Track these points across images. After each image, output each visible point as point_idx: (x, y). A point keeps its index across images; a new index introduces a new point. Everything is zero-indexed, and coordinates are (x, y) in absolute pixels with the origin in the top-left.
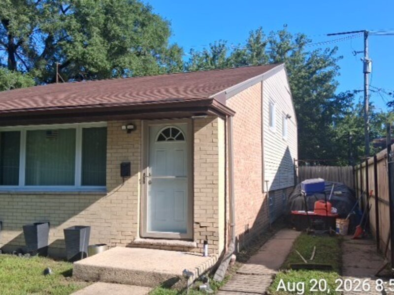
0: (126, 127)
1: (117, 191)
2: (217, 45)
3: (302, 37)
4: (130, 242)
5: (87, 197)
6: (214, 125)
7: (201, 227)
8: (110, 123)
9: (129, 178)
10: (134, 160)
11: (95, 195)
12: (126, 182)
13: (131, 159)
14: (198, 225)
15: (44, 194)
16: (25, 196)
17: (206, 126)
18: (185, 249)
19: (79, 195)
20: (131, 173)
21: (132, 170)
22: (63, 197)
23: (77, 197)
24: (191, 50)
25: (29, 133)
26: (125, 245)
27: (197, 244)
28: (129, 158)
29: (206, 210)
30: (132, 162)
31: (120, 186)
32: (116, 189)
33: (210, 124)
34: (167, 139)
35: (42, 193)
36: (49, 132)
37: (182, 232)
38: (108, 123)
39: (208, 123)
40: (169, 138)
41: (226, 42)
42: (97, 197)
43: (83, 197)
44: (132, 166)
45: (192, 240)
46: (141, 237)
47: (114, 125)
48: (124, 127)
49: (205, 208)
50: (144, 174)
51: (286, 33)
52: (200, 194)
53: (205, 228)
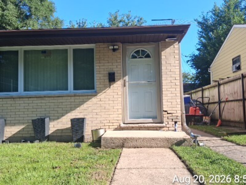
0: (114, 47)
1: (105, 92)
2: (81, 22)
3: (141, 19)
4: (116, 127)
5: (81, 98)
6: (175, 47)
7: (168, 113)
8: (97, 45)
9: (114, 83)
10: (117, 71)
11: (88, 96)
12: (112, 86)
13: (115, 70)
14: (166, 113)
15: (45, 97)
16: (27, 99)
17: (170, 47)
18: (158, 129)
19: (75, 96)
20: (116, 80)
21: (116, 77)
22: (61, 98)
23: (73, 98)
24: (70, 21)
25: (26, 52)
26: (113, 129)
27: (166, 125)
28: (114, 69)
29: (172, 102)
30: (116, 72)
31: (108, 89)
32: (104, 91)
33: (172, 46)
34: (138, 57)
35: (43, 96)
36: (44, 52)
37: (154, 118)
38: (96, 45)
39: (171, 45)
40: (139, 57)
41: (86, 20)
42: (89, 97)
43: (78, 98)
44: (116, 75)
45: (162, 123)
46: (124, 124)
47: (101, 46)
48: (111, 47)
49: (171, 101)
50: (125, 80)
51: (130, 16)
52: (167, 92)
53: (171, 114)
